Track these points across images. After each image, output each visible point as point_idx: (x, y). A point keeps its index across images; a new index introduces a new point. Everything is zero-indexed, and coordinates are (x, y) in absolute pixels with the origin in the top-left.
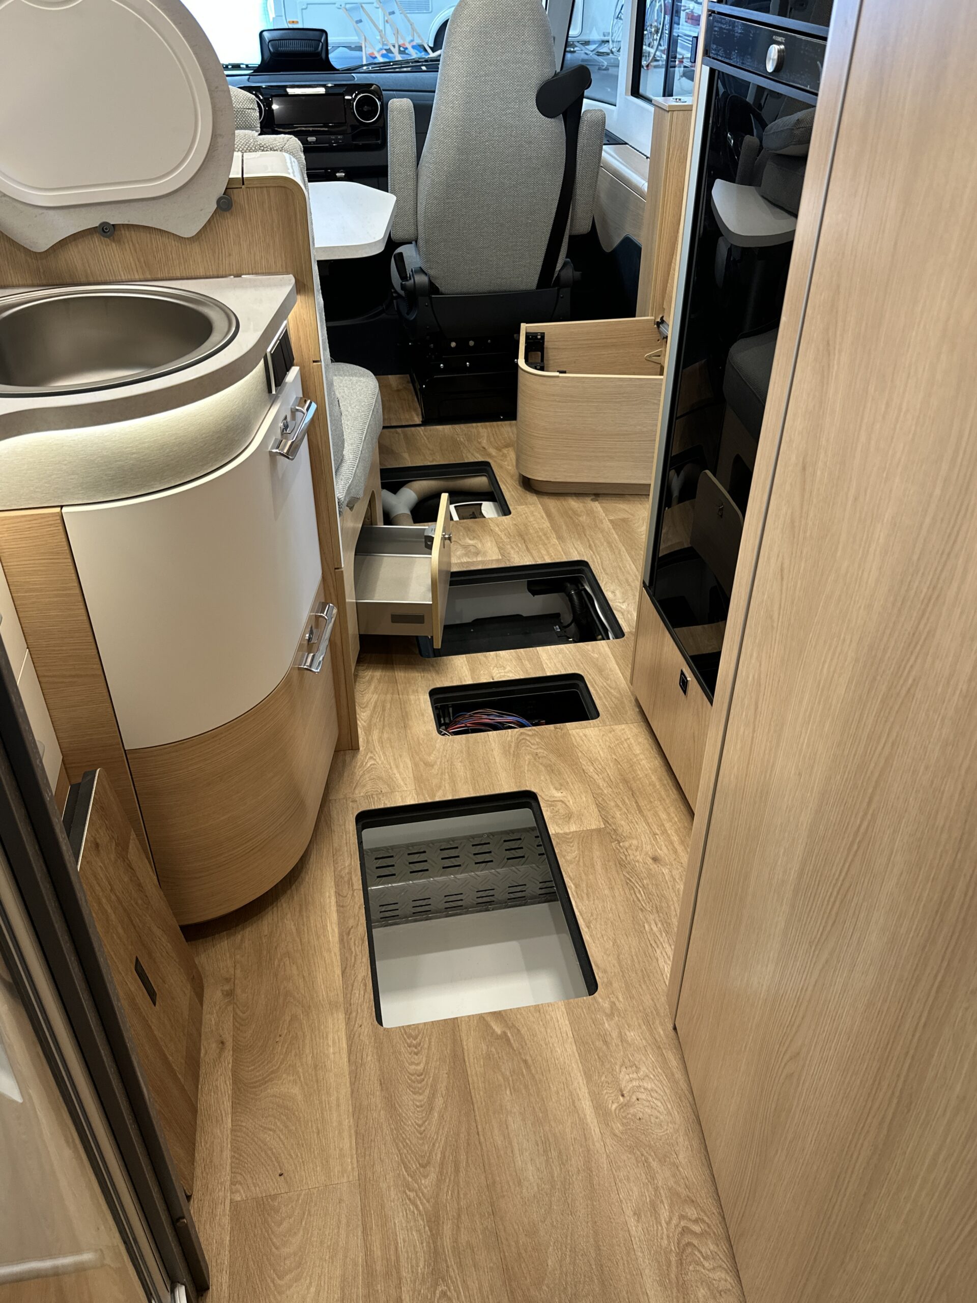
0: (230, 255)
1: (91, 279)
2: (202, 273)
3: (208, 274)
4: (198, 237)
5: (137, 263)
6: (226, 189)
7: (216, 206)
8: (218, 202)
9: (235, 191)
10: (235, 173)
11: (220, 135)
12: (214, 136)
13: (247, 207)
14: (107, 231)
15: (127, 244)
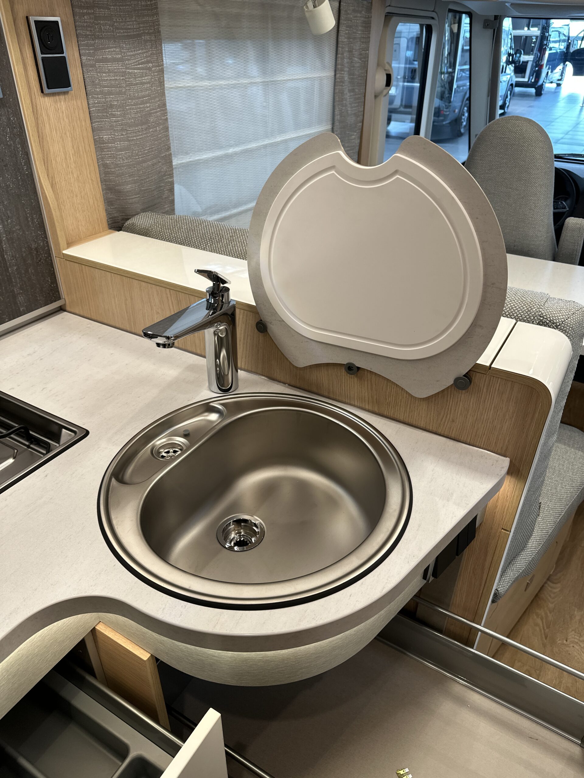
0: (453, 421)
1: (332, 396)
2: (422, 425)
3: (428, 428)
4: (428, 399)
5: (370, 398)
6: (470, 370)
7: (452, 382)
8: (457, 380)
9: (478, 374)
10: (484, 360)
11: (481, 326)
12: (474, 325)
13: (485, 390)
14: (351, 369)
15: (366, 382)
